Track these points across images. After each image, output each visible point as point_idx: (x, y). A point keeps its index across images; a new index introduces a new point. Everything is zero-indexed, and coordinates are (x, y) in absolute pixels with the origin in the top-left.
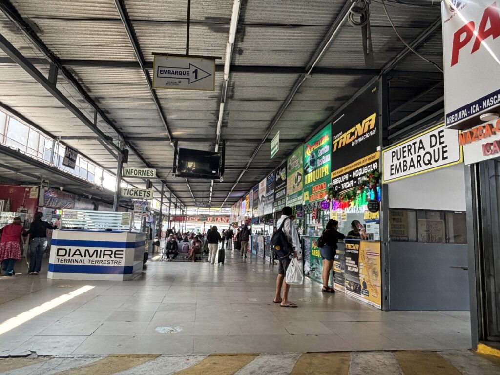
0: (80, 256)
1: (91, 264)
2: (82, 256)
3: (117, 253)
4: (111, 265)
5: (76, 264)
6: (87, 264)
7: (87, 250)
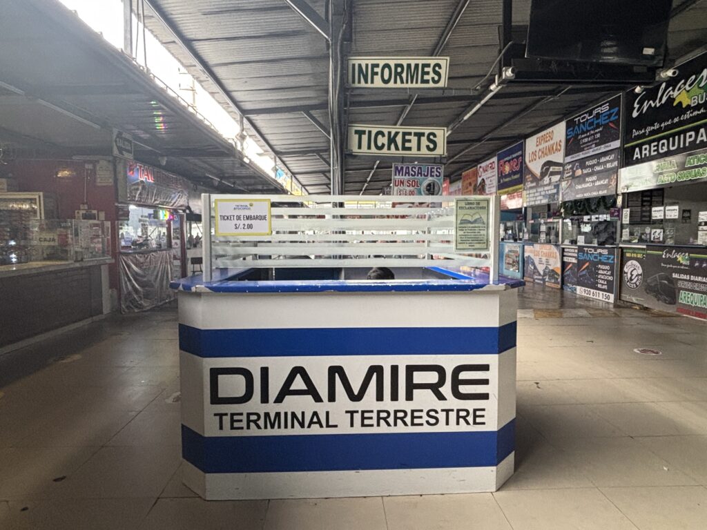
0: (310, 397)
1: (358, 429)
2: (318, 399)
3: (463, 375)
4: (441, 428)
5: (298, 431)
6: (344, 428)
7: (335, 371)
